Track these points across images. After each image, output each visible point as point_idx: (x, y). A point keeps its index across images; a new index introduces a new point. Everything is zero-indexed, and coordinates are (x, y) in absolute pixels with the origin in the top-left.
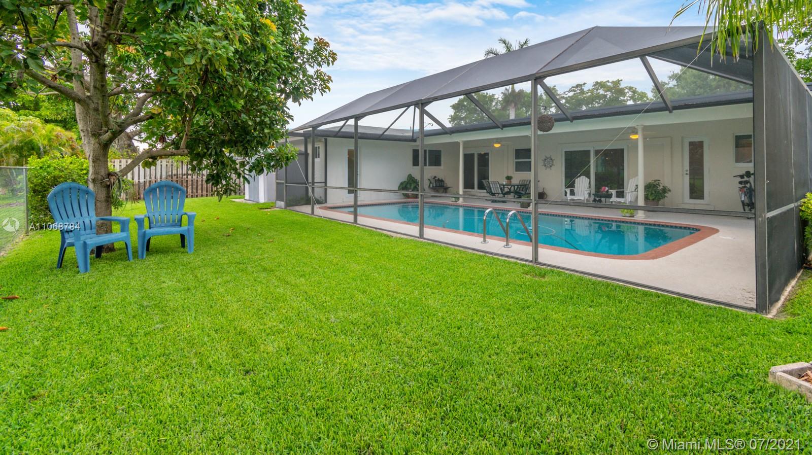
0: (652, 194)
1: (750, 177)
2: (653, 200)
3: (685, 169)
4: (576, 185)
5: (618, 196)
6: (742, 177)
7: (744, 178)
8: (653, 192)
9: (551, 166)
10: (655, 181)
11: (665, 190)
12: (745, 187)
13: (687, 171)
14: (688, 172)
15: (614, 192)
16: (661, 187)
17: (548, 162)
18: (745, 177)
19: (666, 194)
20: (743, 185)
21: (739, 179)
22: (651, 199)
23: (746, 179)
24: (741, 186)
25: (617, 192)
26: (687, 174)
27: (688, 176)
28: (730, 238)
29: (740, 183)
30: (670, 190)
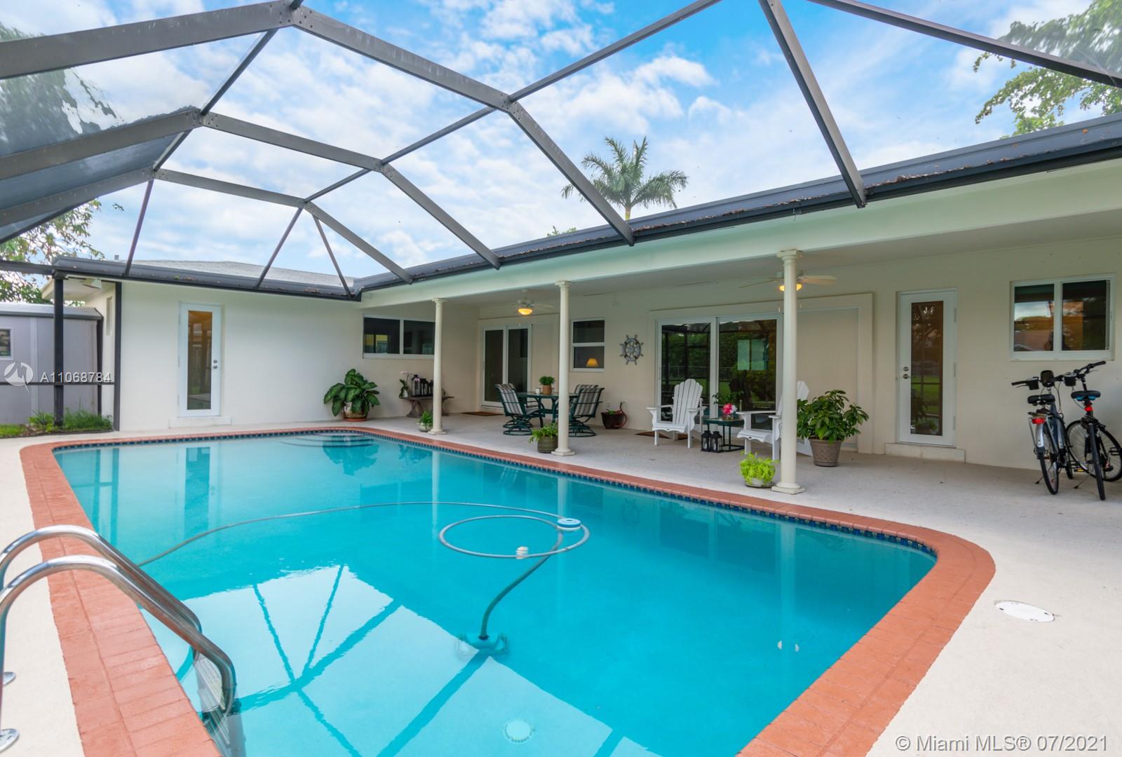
0: (823, 424)
1: (1053, 384)
2: (826, 438)
3: (902, 366)
4: (675, 398)
5: (755, 425)
6: (1033, 384)
7: (1037, 387)
8: (827, 420)
9: (636, 358)
10: (833, 393)
11: (855, 415)
12: (1043, 411)
13: (906, 369)
14: (909, 373)
15: (746, 416)
16: (846, 408)
17: (632, 349)
18: (1040, 384)
19: (857, 426)
20: (1040, 407)
21: (1026, 392)
22: (821, 435)
23: (1042, 390)
24: (1034, 409)
25: (753, 416)
26: (906, 377)
27: (909, 380)
28: (1038, 614)
29: (1032, 400)
30: (865, 416)
